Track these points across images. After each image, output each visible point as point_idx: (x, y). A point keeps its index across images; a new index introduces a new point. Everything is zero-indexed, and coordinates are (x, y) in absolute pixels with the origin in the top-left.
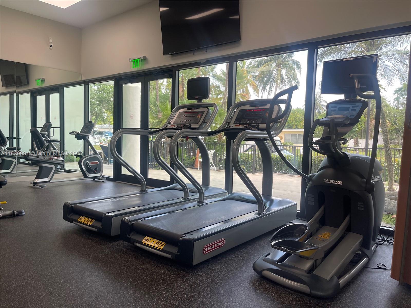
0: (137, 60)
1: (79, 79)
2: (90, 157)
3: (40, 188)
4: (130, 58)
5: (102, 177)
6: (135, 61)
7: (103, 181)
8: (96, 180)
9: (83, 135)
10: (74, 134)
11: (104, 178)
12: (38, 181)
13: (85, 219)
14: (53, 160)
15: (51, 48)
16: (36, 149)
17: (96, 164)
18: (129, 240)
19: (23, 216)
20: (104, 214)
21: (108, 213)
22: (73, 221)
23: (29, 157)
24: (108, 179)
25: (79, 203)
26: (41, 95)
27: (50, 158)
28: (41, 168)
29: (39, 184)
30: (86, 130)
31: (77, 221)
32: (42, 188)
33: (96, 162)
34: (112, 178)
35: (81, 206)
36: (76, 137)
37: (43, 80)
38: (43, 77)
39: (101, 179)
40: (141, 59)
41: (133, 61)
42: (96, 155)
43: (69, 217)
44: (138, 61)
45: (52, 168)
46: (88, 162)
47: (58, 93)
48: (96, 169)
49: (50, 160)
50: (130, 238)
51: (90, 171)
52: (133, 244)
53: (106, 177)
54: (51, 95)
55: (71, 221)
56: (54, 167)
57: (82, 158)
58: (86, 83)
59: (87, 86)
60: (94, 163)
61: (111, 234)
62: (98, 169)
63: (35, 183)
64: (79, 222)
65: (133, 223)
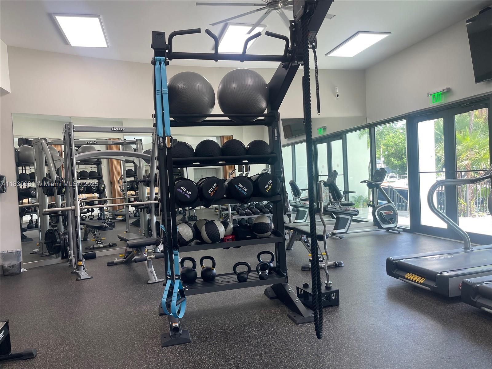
0: (438, 93)
1: (365, 123)
2: (383, 206)
3: (339, 239)
4: (429, 93)
5: (398, 228)
6: (436, 95)
7: (399, 233)
8: (389, 230)
9: (375, 183)
10: (366, 183)
11: (399, 229)
12: (336, 232)
13: (413, 277)
14: (348, 210)
15: (338, 97)
16: (333, 201)
17: (390, 213)
18: (474, 304)
19: (343, 268)
20: (438, 273)
21: (442, 272)
22: (399, 277)
23: (328, 208)
24: (405, 230)
25: (402, 259)
26: (322, 143)
27: (346, 209)
28: (338, 219)
29: (338, 235)
30: (378, 178)
31: (404, 278)
32: (341, 239)
33: (391, 212)
34: (410, 229)
35: (404, 262)
36: (368, 185)
37: (325, 128)
38: (325, 126)
39: (397, 231)
40: (443, 92)
41: (433, 95)
42: (390, 204)
43: (394, 272)
44: (440, 95)
45: (348, 219)
46: (382, 211)
47: (341, 139)
48: (391, 219)
49: (346, 210)
50: (476, 302)
51: (385, 221)
52: (480, 308)
53: (402, 228)
54: (332, 142)
55: (397, 277)
56: (349, 217)
57: (375, 208)
58: (371, 127)
59: (372, 129)
60: (388, 213)
61: (448, 295)
62: (393, 219)
63: (334, 234)
64: (407, 279)
65: (478, 286)
